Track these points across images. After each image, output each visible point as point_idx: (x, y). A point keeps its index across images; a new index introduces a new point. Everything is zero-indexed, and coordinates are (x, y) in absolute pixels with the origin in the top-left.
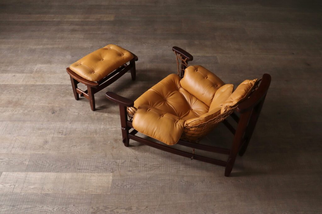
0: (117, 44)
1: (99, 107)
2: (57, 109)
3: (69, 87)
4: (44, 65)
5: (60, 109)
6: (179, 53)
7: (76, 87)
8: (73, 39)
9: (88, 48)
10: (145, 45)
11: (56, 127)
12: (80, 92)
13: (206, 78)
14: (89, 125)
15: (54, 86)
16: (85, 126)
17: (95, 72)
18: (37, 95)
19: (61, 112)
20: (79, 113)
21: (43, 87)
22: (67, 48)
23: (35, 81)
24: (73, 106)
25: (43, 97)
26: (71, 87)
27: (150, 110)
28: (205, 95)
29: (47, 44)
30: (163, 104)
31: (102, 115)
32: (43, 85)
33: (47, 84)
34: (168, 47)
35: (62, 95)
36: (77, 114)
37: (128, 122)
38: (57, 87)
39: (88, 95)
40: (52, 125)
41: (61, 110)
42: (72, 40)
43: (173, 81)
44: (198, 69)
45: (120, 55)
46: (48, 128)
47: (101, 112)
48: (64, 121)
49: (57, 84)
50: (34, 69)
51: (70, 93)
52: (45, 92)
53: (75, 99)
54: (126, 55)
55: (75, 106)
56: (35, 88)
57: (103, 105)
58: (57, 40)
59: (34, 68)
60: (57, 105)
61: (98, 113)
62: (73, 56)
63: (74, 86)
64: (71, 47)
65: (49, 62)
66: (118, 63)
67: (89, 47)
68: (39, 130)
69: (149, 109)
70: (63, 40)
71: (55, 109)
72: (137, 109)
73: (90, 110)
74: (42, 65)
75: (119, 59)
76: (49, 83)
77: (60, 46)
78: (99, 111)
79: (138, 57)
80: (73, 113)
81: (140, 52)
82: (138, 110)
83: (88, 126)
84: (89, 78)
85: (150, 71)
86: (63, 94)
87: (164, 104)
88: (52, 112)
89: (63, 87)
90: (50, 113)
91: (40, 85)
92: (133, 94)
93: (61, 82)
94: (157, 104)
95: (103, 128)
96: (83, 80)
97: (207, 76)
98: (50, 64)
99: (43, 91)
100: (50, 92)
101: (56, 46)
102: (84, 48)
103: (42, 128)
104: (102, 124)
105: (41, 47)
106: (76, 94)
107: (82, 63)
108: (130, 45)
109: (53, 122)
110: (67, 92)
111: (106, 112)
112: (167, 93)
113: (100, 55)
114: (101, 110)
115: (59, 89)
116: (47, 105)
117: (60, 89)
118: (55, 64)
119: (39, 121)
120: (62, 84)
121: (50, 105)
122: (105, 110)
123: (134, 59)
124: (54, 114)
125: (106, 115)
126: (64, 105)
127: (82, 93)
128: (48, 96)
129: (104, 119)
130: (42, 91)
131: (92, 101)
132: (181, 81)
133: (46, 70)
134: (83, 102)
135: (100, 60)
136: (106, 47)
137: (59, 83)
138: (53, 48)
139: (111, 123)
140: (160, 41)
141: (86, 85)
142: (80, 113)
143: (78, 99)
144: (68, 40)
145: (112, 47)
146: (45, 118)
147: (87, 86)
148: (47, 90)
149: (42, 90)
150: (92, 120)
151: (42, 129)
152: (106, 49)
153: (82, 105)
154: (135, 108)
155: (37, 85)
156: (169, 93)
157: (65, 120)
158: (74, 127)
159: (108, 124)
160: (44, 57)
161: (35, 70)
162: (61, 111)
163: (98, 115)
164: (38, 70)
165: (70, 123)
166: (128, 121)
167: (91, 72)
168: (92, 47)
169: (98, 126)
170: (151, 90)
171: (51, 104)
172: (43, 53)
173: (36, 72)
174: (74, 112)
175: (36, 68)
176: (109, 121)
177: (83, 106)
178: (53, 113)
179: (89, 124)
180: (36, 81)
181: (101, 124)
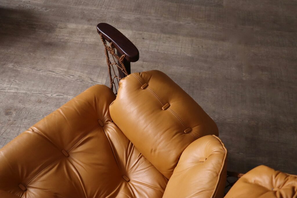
6: (110, 41)
13: (166, 109)
28: (157, 152)
44: (150, 84)
97: (168, 102)
132: (110, 107)
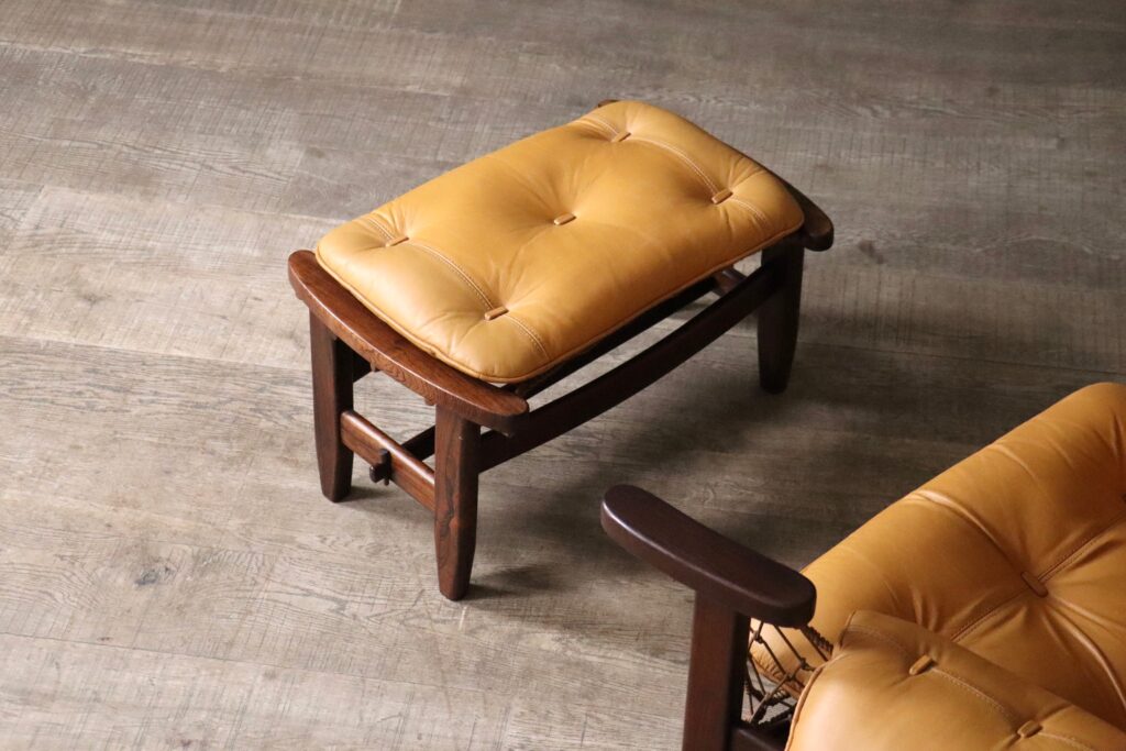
0: (656, 88)
1: (495, 576)
2: (181, 552)
3: (280, 389)
4: (94, 197)
5: (196, 558)
7: (345, 402)
8: (326, 13)
9: (436, 98)
10: (875, 113)
11: (159, 694)
12: (369, 447)
14: (414, 711)
15: (167, 372)
16: (383, 713)
17: (511, 306)
18: (28, 421)
19: (209, 578)
20: (342, 605)
21: (79, 369)
22: (275, 85)
23: (18, 316)
24: (301, 539)
25: (78, 447)
26: (304, 398)
27: (931, 664)
29: (128, 37)
30: (1020, 616)
31: (519, 636)
32: (79, 355)
33: (114, 346)
34: (1053, 144)
35: (219, 446)
36: (324, 607)
37: (743, 732)
38: (184, 380)
39: (432, 481)
40: (128, 676)
41: (205, 562)
42: (315, 20)
43: (1113, 445)
45: (700, 192)
46: (97, 700)
47: (512, 614)
48: (222, 651)
49: (185, 354)
50: (16, 222)
51: (281, 441)
52: (91, 407)
53: (317, 487)
54: (746, 198)
55: (318, 546)
56: (16, 367)
57: (526, 557)
58: (200, 12)
59: (16, 214)
60: (178, 522)
61: (486, 618)
62: (320, 154)
63: (331, 393)
64: (307, 76)
65: (137, 179)
66: (685, 254)
67: (440, 92)
68: (26, 702)
69: (924, 661)
70: (247, 17)
71: (164, 555)
72: (830, 647)
73: (427, 586)
74: (84, 195)
75: (689, 224)
76: (130, 346)
77: (226, 63)
78: (493, 601)
79: (833, 218)
80: (295, 600)
81: (825, 167)
82: (838, 655)
83: (404, 716)
84: (465, 351)
85: (905, 327)
86: (227, 438)
87: (1031, 620)
88: (141, 573)
89: (229, 387)
90: (121, 581)
91: (61, 352)
92: (759, 498)
93: (220, 340)
94: (977, 615)
95: (516, 741)
96: (411, 364)
98: (145, 193)
99: (80, 402)
100: (135, 411)
101: (190, 58)
102: (405, 95)
103: (47, 687)
104: (517, 710)
105: (81, 48)
106: (333, 455)
107: (410, 233)
108: (754, 107)
109: (137, 655)
110: (264, 424)
111: (547, 622)
112: (1060, 539)
113: (552, 177)
114: (514, 602)
115: (202, 399)
116: (103, 511)
117: (213, 400)
118: (181, 199)
119: (35, 636)
120: (226, 359)
121: (124, 512)
122: (541, 600)
123: (802, 231)
124: (150, 590)
125: (546, 640)
126: (234, 524)
127: (388, 455)
128: (115, 440)
129: (528, 674)
130: (66, 400)
131: (454, 522)
133: (113, 238)
134: (382, 520)
135: (551, 221)
136: (594, 119)
137: (202, 354)
138: (170, 71)
139: (581, 711)
140: (992, 91)
141: (430, 402)
142: (353, 608)
143: (341, 489)
144: (284, 21)
145: (642, 125)
146: (81, 616)
147: (439, 409)
148: (108, 393)
149: (71, 394)
150: (441, 666)
151: (52, 697)
152: (596, 136)
153: (370, 540)
154: (812, 634)
155: (36, 344)
156: (1072, 538)
157: (231, 644)
158: (299, 708)
159: (557, 715)
160: (103, 134)
161: (25, 226)
162: (203, 572)
163: (485, 638)
164: (52, 230)
165: (271, 676)
166: (745, 725)
167: (479, 304)
168: (465, 93)
169: (482, 721)
170: (929, 496)
171: (136, 505)
172: (92, 99)
173: (34, 242)
174: (308, 593)
175: (33, 215)
176: (565, 696)
177: (376, 551)
178: (142, 582)
179: (411, 697)
180: (32, 314)
181: (508, 709)
